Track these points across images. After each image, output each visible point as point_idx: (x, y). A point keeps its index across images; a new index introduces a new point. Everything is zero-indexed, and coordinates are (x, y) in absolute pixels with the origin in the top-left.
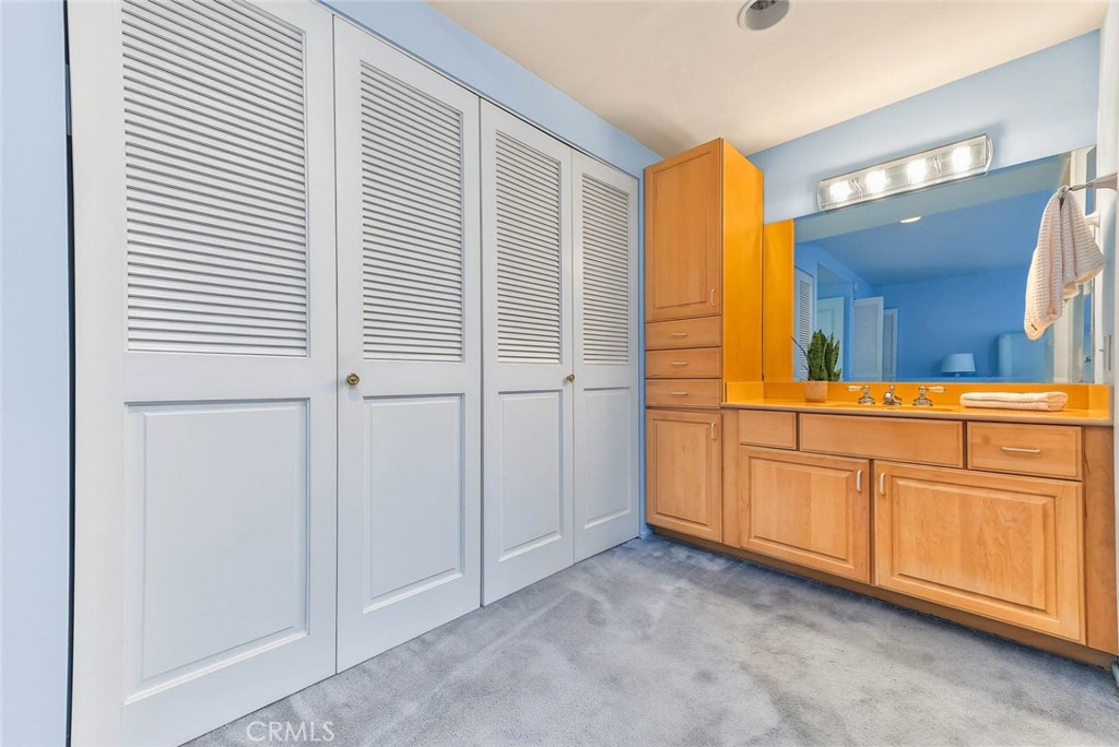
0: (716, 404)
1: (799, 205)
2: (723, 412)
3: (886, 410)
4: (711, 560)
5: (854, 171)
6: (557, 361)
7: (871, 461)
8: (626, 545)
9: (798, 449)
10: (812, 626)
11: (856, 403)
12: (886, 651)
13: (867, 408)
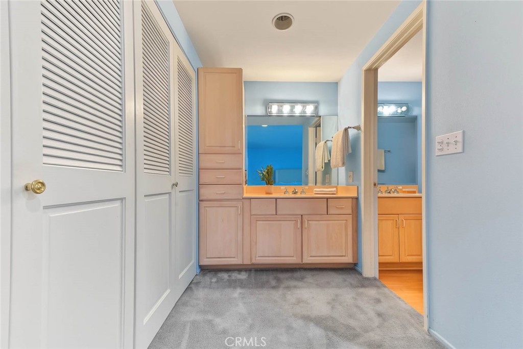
0: (240, 197)
1: (259, 110)
2: (244, 200)
3: (293, 196)
4: (239, 274)
5: (281, 102)
6: (168, 173)
7: (302, 215)
8: (194, 282)
9: (276, 214)
10: (295, 287)
11: (283, 194)
12: (319, 286)
13: (287, 196)
